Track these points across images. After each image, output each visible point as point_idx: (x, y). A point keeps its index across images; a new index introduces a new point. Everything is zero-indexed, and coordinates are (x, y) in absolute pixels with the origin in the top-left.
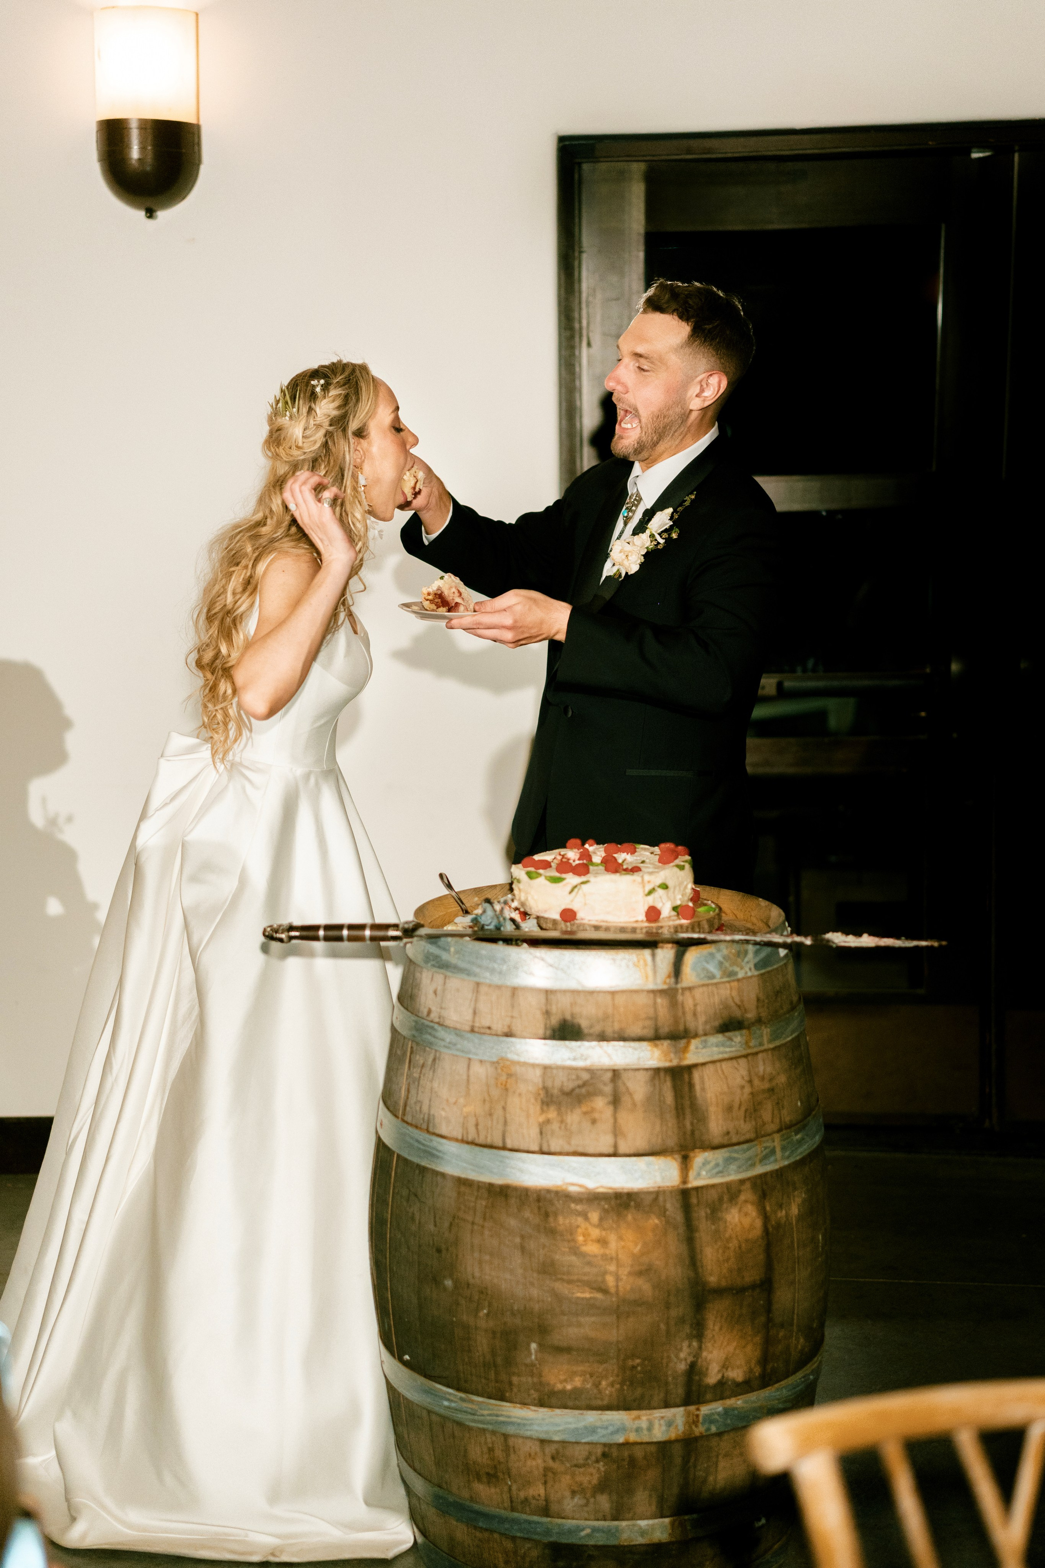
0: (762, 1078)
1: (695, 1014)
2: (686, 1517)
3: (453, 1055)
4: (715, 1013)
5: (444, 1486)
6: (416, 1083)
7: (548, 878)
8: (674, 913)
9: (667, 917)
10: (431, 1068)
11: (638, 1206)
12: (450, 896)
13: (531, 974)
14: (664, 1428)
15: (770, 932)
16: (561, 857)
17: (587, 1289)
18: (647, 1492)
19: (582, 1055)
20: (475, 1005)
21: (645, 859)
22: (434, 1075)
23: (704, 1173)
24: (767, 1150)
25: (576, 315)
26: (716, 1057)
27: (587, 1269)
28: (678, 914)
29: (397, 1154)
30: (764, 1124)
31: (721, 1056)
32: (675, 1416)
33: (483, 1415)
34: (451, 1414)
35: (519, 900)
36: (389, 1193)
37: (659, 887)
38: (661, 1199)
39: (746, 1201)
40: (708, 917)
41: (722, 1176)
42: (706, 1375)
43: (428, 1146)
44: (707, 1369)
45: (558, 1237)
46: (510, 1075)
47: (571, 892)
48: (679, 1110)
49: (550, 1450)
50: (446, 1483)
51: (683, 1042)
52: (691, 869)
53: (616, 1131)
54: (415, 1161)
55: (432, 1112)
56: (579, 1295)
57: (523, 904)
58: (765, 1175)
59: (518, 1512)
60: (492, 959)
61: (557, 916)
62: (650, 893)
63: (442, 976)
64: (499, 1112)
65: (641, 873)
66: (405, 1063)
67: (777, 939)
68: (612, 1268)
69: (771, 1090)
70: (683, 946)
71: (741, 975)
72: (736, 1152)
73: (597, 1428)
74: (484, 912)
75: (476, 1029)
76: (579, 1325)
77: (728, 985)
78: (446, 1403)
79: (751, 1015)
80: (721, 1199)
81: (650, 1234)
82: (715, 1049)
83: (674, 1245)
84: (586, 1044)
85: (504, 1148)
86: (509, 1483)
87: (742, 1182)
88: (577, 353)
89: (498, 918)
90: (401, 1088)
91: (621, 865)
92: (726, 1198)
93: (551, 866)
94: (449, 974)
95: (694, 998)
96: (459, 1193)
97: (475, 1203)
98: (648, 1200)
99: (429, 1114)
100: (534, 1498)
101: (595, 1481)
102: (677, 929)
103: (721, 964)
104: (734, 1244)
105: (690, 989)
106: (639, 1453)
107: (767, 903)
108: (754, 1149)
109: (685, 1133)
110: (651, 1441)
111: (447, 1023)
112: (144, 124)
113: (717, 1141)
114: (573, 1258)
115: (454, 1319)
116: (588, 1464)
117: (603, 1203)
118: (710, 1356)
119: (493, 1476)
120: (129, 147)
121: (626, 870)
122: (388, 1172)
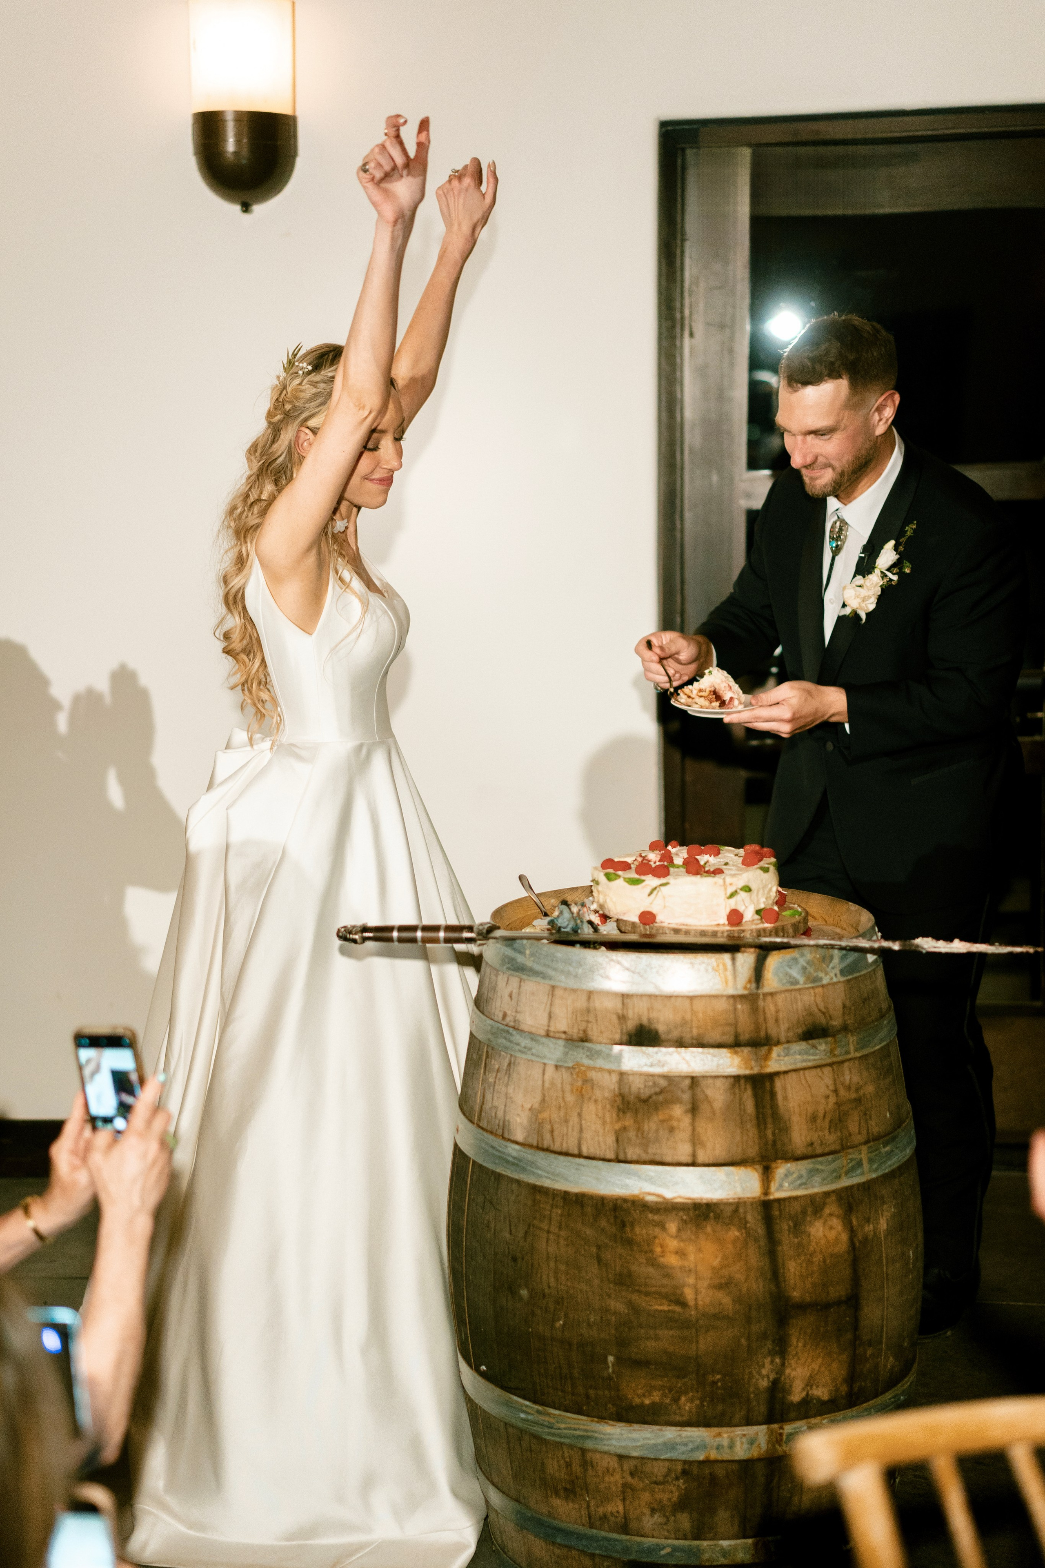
0: (849, 1088)
1: (777, 1021)
2: (770, 1538)
3: (529, 1060)
4: (798, 1021)
5: (522, 1500)
6: (492, 1088)
7: (627, 880)
8: (757, 917)
9: (749, 921)
10: (506, 1073)
11: (717, 1218)
12: (528, 898)
13: (608, 977)
14: (746, 1446)
15: (856, 937)
16: (642, 859)
17: (664, 1301)
18: (728, 1512)
19: (659, 1061)
20: (551, 1008)
21: (728, 861)
22: (508, 1080)
23: (786, 1184)
24: (853, 1163)
25: (678, 305)
26: (799, 1066)
27: (665, 1281)
28: (761, 919)
29: (473, 1160)
30: (850, 1135)
31: (804, 1064)
32: (757, 1433)
33: (559, 1429)
34: (527, 1426)
35: (598, 902)
36: (465, 1201)
37: (741, 889)
38: (741, 1210)
39: (831, 1215)
40: (793, 921)
41: (805, 1189)
42: (789, 1392)
43: (504, 1153)
44: (791, 1386)
45: (635, 1248)
46: (586, 1081)
47: (650, 894)
48: (761, 1120)
49: (628, 1465)
50: (524, 1497)
51: (764, 1049)
52: (776, 871)
53: (695, 1140)
54: (490, 1168)
55: (507, 1118)
56: (657, 1307)
57: (601, 906)
58: (851, 1187)
59: (596, 1528)
60: (568, 962)
61: (636, 919)
62: (732, 895)
63: (517, 979)
64: (574, 1119)
65: (722, 876)
66: (481, 1068)
67: (864, 943)
68: (691, 1280)
69: (858, 1101)
70: (765, 950)
71: (825, 981)
72: (821, 1163)
73: (676, 1444)
74: (561, 913)
75: (551, 1034)
76: (657, 1338)
77: (812, 991)
78: (523, 1416)
79: (836, 1023)
80: (804, 1213)
81: (730, 1246)
82: (798, 1057)
83: (755, 1257)
84: (663, 1050)
85: (580, 1156)
86: (588, 1499)
87: (827, 1194)
88: (678, 343)
89: (575, 920)
90: (477, 1092)
91: (703, 867)
92: (809, 1210)
93: (630, 868)
94: (524, 977)
95: (776, 1005)
96: (534, 1201)
97: (551, 1211)
98: (728, 1211)
99: (504, 1121)
100: (612, 1514)
101: (675, 1499)
102: (760, 933)
103: (804, 969)
104: (817, 1259)
105: (772, 994)
106: (720, 1472)
107: (857, 907)
108: (838, 1161)
109: (766, 1143)
110: (732, 1459)
111: (522, 1027)
112: (240, 116)
113: (800, 1152)
114: (651, 1269)
115: (530, 1330)
116: (668, 1481)
117: (681, 1214)
118: (793, 1374)
119: (570, 1491)
120: (225, 140)
121: (708, 872)
122: (464, 1178)
